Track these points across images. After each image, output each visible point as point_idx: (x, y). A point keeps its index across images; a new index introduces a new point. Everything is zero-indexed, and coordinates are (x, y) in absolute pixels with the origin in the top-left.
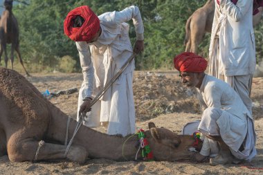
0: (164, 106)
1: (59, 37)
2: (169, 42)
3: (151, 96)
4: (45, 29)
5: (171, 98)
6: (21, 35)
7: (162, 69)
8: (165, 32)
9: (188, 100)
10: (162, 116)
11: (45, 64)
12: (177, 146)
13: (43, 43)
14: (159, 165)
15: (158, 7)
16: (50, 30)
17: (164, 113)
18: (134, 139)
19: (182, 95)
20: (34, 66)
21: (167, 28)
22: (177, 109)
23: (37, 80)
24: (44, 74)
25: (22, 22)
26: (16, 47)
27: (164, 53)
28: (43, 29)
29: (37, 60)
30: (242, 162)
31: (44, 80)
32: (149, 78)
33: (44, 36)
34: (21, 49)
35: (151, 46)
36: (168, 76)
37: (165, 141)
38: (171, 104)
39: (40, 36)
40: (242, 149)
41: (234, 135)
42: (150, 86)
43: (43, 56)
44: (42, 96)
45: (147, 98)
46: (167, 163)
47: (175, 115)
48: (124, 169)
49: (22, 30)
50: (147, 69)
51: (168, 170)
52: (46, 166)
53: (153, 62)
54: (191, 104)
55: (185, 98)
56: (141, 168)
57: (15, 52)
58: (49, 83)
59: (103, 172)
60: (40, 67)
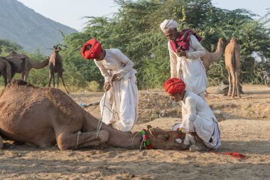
0: (158, 113)
1: (89, 68)
2: (160, 71)
3: (149, 107)
5: (162, 108)
6: (63, 68)
7: (156, 89)
8: (158, 65)
9: (173, 109)
10: (157, 120)
11: (79, 86)
12: (167, 139)
13: (78, 73)
14: (156, 152)
15: (153, 49)
16: (83, 64)
17: (158, 117)
18: (139, 135)
19: (170, 106)
20: (72, 88)
21: (159, 63)
22: (166, 115)
23: (75, 96)
24: (79, 93)
25: (64, 59)
26: (60, 75)
27: (157, 79)
28: (78, 64)
29: (74, 83)
31: (79, 97)
32: (148, 95)
33: (79, 68)
34: (64, 77)
35: (149, 74)
36: (160, 94)
37: (159, 136)
38: (163, 111)
39: (76, 68)
40: (211, 141)
41: (205, 132)
42: (148, 100)
43: (78, 81)
45: (147, 108)
46: (161, 150)
47: (165, 119)
48: (133, 155)
49: (64, 65)
50: (146, 89)
51: (162, 155)
52: (81, 153)
53: (150, 85)
54: (175, 112)
55: (171, 108)
56: (145, 154)
57: (60, 79)
58: (82, 98)
59: (119, 157)
60: (76, 88)
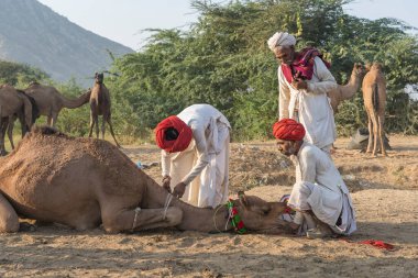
0: (258, 179)
1: (151, 109)
2: (262, 114)
3: (244, 168)
4: (136, 100)
5: (265, 170)
6: (113, 107)
7: (255, 141)
8: (258, 104)
9: (282, 172)
10: (257, 188)
11: (136, 136)
12: (266, 213)
13: (135, 115)
14: (254, 238)
15: (250, 79)
16: (142, 102)
17: (258, 185)
18: (223, 209)
19: (276, 167)
20: (124, 138)
21: (259, 100)
22: (271, 182)
23: (129, 151)
24: (135, 146)
25: (113, 94)
27: (256, 125)
28: (135, 101)
29: (128, 132)
30: (340, 236)
31: (136, 152)
32: (243, 150)
33: (136, 107)
34: (112, 121)
35: (244, 118)
36: (262, 148)
38: (265, 176)
39: (132, 108)
41: (328, 211)
42: (243, 158)
43: (135, 128)
44: (136, 167)
45: (240, 170)
46: (263, 236)
47: (269, 187)
48: (219, 242)
49: (114, 102)
50: (239, 141)
51: (264, 243)
52: (140, 239)
53: (246, 134)
54: (285, 177)
55: (279, 171)
56: (237, 241)
58: (141, 155)
59: (198, 246)
60: (131, 139)
